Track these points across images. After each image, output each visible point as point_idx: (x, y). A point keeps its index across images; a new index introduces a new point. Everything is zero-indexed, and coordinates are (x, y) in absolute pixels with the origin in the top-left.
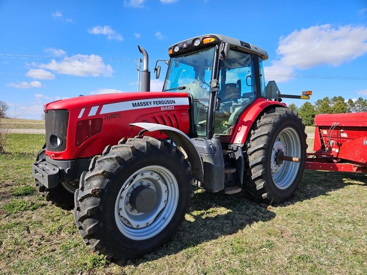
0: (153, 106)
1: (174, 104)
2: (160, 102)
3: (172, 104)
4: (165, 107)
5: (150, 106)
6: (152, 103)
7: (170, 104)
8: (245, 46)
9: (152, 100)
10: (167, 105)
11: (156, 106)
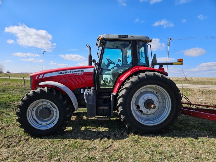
0: (70, 73)
1: (83, 72)
2: (74, 71)
3: (82, 72)
4: (77, 73)
5: (68, 73)
6: (70, 72)
7: (81, 72)
8: (122, 37)
9: (70, 71)
10: (79, 72)
11: (72, 73)
